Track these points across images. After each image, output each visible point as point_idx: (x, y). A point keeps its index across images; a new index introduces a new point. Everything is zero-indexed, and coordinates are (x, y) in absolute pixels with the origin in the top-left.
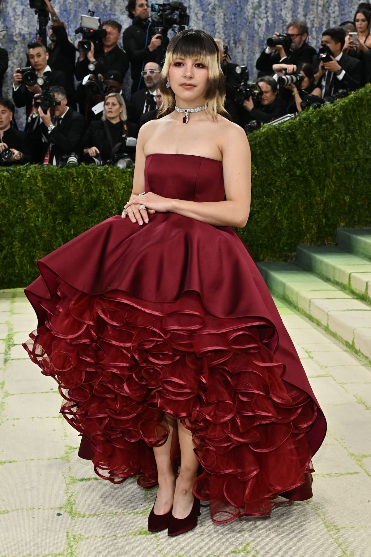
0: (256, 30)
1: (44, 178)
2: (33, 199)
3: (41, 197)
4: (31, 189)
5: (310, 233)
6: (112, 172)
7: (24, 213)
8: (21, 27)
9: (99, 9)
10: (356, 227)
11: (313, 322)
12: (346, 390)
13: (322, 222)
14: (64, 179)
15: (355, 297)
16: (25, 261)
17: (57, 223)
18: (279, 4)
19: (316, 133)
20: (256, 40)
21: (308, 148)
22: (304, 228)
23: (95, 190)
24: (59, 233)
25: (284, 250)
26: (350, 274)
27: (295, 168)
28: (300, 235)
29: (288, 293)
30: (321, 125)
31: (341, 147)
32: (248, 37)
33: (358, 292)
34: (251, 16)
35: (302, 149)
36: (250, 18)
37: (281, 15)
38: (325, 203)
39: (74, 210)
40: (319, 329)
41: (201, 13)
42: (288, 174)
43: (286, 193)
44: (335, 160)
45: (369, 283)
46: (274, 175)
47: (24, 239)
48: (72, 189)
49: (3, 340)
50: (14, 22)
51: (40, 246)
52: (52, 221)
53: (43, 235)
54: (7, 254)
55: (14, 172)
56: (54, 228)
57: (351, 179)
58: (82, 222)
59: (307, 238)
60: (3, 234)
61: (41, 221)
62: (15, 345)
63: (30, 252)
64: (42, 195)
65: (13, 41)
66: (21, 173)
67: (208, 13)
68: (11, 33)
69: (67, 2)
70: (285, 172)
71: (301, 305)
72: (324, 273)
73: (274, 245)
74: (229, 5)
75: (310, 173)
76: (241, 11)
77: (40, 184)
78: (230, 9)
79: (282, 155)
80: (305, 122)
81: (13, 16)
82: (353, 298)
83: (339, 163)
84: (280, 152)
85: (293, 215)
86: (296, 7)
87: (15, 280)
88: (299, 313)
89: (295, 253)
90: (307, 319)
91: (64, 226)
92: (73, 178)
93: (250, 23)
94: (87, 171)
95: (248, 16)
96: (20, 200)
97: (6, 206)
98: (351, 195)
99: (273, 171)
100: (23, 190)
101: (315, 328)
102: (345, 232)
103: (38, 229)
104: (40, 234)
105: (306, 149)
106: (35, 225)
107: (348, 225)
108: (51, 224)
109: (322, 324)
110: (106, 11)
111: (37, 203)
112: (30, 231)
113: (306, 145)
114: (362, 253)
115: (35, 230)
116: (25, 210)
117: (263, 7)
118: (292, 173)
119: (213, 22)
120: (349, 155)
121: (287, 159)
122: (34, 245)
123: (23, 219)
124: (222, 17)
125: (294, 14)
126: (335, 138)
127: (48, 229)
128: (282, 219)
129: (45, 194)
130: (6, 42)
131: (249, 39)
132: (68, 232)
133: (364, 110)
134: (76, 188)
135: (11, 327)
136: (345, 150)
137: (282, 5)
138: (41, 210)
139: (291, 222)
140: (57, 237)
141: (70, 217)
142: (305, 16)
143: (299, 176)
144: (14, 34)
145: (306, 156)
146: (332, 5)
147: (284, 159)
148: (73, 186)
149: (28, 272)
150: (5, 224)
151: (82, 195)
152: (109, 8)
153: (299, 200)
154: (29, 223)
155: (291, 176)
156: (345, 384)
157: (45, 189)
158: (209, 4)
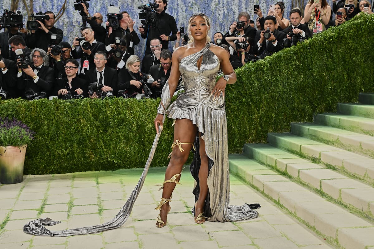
0: (217, 17)
1: (92, 106)
2: (85, 119)
3: (90, 118)
4: (84, 112)
5: (252, 136)
6: (132, 101)
7: (80, 127)
8: (77, 17)
9: (124, 6)
10: (279, 132)
11: (254, 188)
12: (275, 229)
13: (259, 130)
14: (104, 106)
15: (280, 173)
16: (80, 156)
17: (100, 132)
18: (230, 2)
19: (254, 77)
20: (217, 23)
21: (249, 86)
22: (248, 133)
23: (122, 113)
24: (101, 139)
25: (237, 147)
26: (276, 160)
27: (242, 97)
28: (246, 137)
29: (239, 172)
30: (257, 72)
31: (269, 85)
32: (213, 22)
33: (281, 170)
34: (214, 9)
35: (246, 86)
36: (213, 10)
37: (232, 8)
38: (260, 118)
39: (110, 125)
40: (258, 192)
41: (185, 8)
42: (238, 101)
43: (237, 113)
44: (266, 92)
45: (287, 165)
46: (230, 102)
47: (80, 142)
48: (108, 112)
49: (67, 203)
50: (73, 14)
51: (90, 147)
52: (97, 131)
53: (91, 140)
54: (69, 152)
55: (74, 102)
56: (98, 135)
57: (276, 104)
58: (115, 132)
59: (250, 139)
60: (67, 140)
61: (90, 131)
62: (74, 206)
63: (83, 150)
64: (91, 116)
65: (73, 25)
66: (78, 103)
67: (189, 8)
68: (71, 21)
69: (105, 2)
70: (236, 100)
71: (247, 179)
72: (261, 160)
73: (231, 143)
74: (201, 3)
75: (251, 101)
76: (208, 7)
77: (89, 110)
78: (202, 6)
79: (234, 90)
80: (248, 70)
81: (73, 11)
82: (279, 174)
83: (268, 94)
84: (233, 88)
85: (242, 125)
86: (241, 4)
87: (74, 167)
88: (246, 184)
89: (243, 148)
90: (251, 187)
91: (104, 134)
92: (109, 106)
93: (213, 13)
94: (117, 101)
95: (212, 9)
96: (77, 119)
97: (69, 123)
98: (275, 113)
99: (229, 99)
100: (79, 113)
101: (256, 193)
102: (273, 135)
103: (88, 136)
104: (89, 139)
105: (248, 86)
106: (86, 134)
107: (274, 131)
108: (96, 134)
109: (260, 190)
110: (128, 7)
111: (87, 121)
112: (83, 138)
113: (248, 84)
114: (283, 147)
115: (87, 137)
116: (80, 125)
117: (221, 4)
118: (240, 100)
119: (192, 13)
120: (274, 90)
121: (237, 92)
122: (86, 146)
123: (79, 131)
124: (197, 10)
125: (239, 8)
126: (265, 80)
127: (95, 136)
128: (235, 128)
129: (93, 116)
130: (69, 26)
131: (213, 23)
132: (106, 138)
133: (282, 63)
134: (111, 112)
135: (72, 196)
136: (271, 86)
137: (233, 2)
138: (90, 125)
139: (241, 129)
140: (99, 141)
141: (107, 129)
142: (246, 9)
143: (244, 102)
144: (73, 21)
145: (248, 91)
146: (262, 2)
147: (235, 92)
148: (110, 110)
149: (82, 163)
150: (68, 134)
151: (115, 115)
152: (130, 5)
153: (245, 117)
154: (83, 133)
155: (240, 102)
156: (275, 225)
157: (92, 112)
158: (190, 3)
